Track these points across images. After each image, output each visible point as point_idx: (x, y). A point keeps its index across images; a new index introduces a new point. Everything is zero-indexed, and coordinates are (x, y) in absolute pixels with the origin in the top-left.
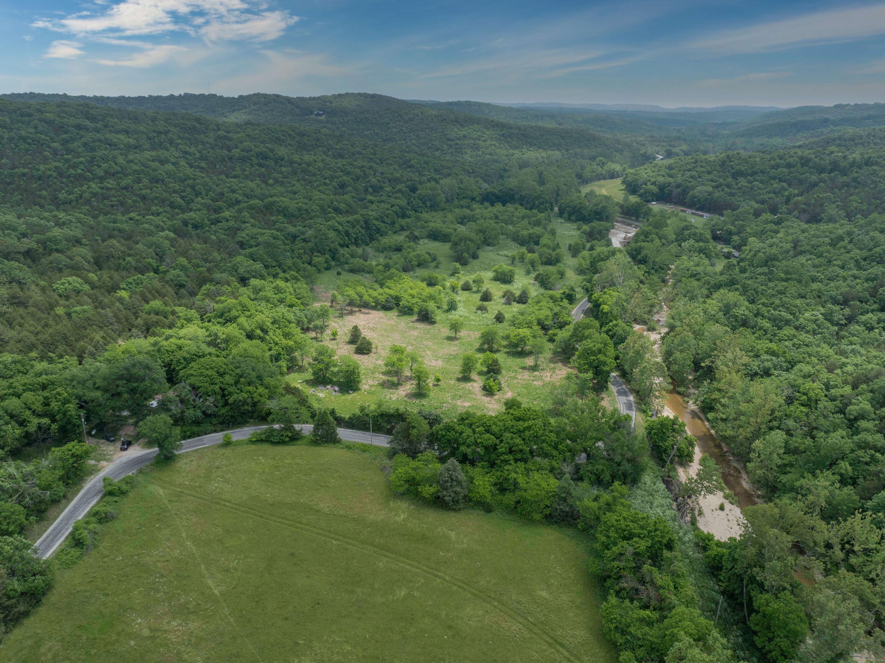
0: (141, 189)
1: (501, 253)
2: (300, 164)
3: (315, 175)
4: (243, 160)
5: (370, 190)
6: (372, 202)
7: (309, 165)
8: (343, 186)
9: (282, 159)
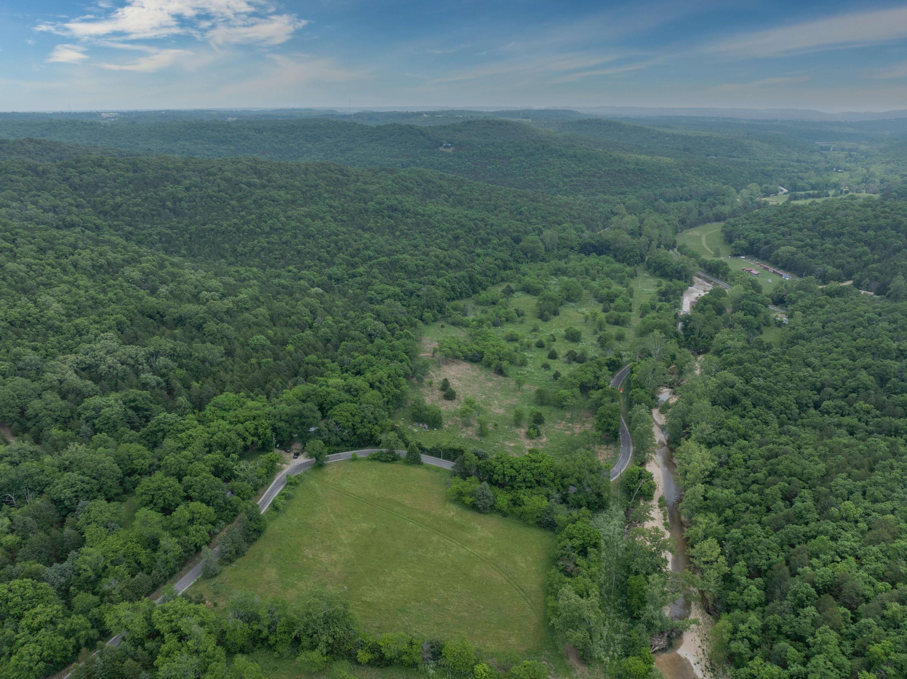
0: (297, 245)
1: (580, 310)
2: (423, 216)
3: (434, 227)
4: (377, 212)
5: (480, 242)
6: (479, 255)
7: (430, 217)
8: (457, 238)
9: (408, 211)
